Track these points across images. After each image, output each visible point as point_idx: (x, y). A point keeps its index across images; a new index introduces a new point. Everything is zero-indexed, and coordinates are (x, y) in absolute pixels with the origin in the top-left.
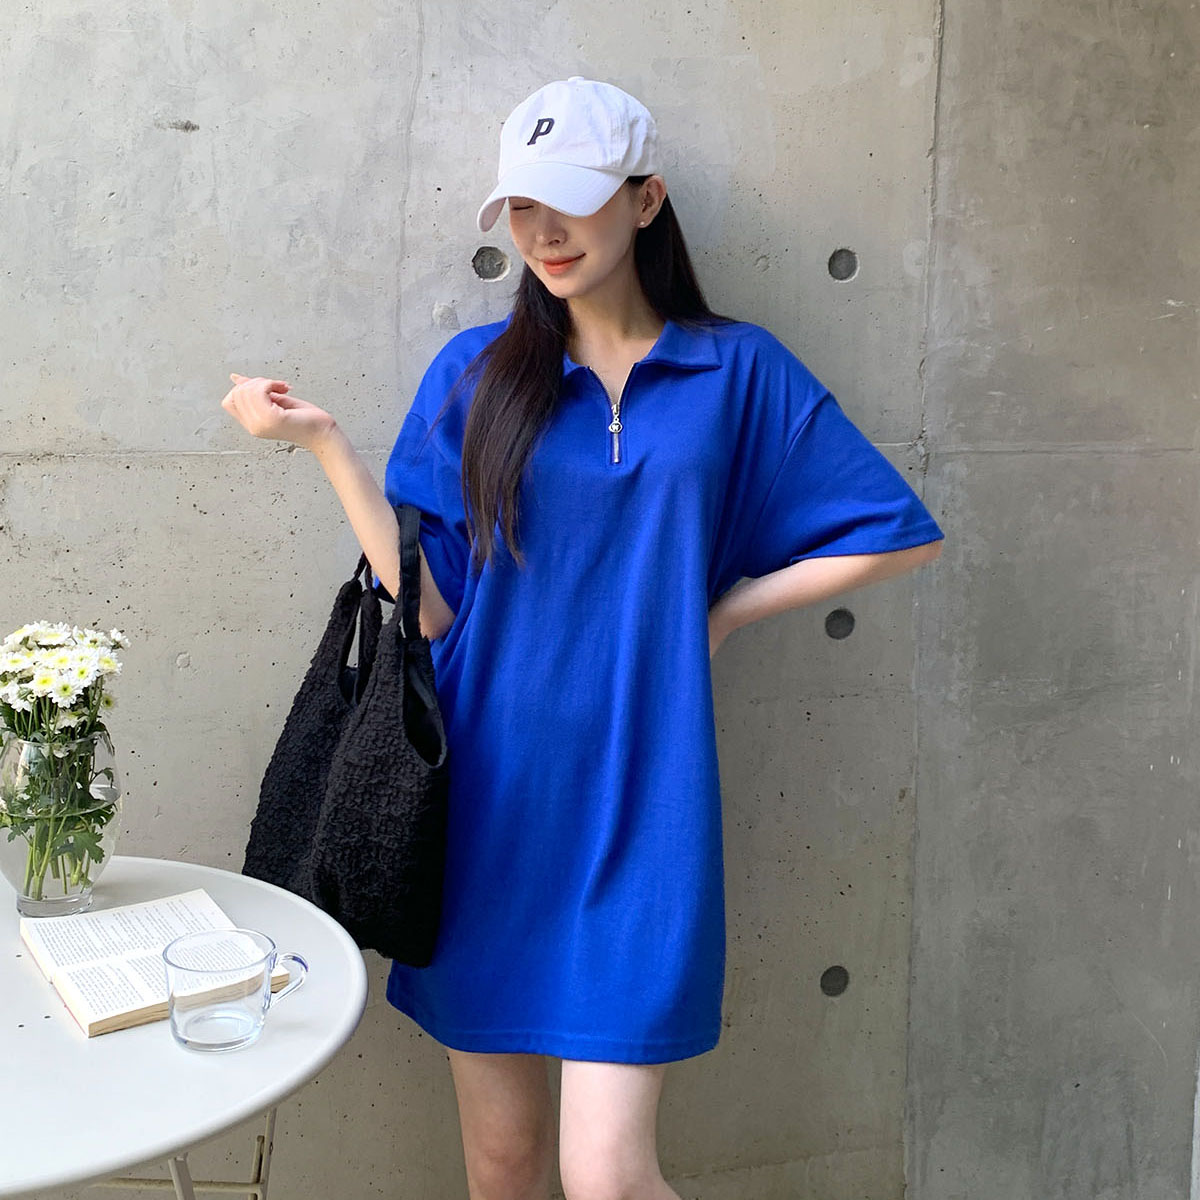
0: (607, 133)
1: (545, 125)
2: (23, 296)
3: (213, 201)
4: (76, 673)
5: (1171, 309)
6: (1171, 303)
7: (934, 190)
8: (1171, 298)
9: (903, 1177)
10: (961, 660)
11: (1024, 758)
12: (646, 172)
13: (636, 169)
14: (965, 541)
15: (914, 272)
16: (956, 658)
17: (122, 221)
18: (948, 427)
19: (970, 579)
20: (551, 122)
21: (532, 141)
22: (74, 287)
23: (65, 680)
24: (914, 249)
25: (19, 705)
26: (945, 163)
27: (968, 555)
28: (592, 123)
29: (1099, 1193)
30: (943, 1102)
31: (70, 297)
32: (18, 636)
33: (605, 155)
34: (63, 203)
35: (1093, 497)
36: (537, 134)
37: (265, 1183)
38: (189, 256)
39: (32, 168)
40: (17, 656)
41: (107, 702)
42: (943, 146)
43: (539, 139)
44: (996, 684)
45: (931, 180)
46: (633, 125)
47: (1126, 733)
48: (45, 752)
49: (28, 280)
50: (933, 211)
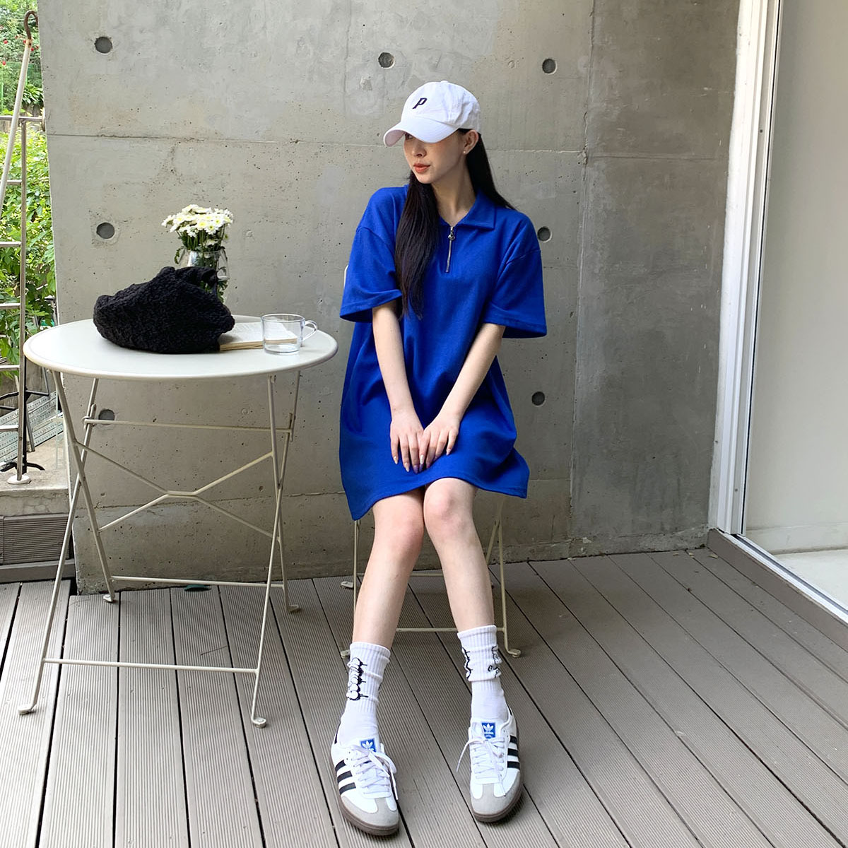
0: (450, 108)
1: (423, 100)
2: (182, 68)
3: (264, 27)
4: (214, 222)
5: (706, 91)
6: (706, 89)
7: (593, 32)
8: (707, 87)
9: (570, 494)
10: (601, 254)
11: (629, 301)
12: (469, 128)
13: (463, 125)
14: (604, 198)
15: (583, 70)
16: (598, 253)
17: (224, 36)
18: (598, 144)
19: (606, 217)
20: (426, 99)
21: (415, 107)
22: (204, 64)
23: (211, 224)
24: (583, 60)
25: (191, 234)
26: (598, 20)
27: (605, 205)
28: (443, 101)
29: (664, 510)
30: (589, 460)
31: (203, 69)
32: (188, 208)
33: (448, 117)
34: (200, 27)
35: (666, 181)
36: (418, 104)
37: (293, 429)
38: (254, 52)
39: (186, 11)
40: (188, 215)
41: (226, 237)
42: (598, 11)
43: (419, 106)
44: (617, 265)
45: (591, 27)
46: (464, 105)
47: (679, 292)
48: (201, 255)
49: (184, 61)
50: (593, 42)
